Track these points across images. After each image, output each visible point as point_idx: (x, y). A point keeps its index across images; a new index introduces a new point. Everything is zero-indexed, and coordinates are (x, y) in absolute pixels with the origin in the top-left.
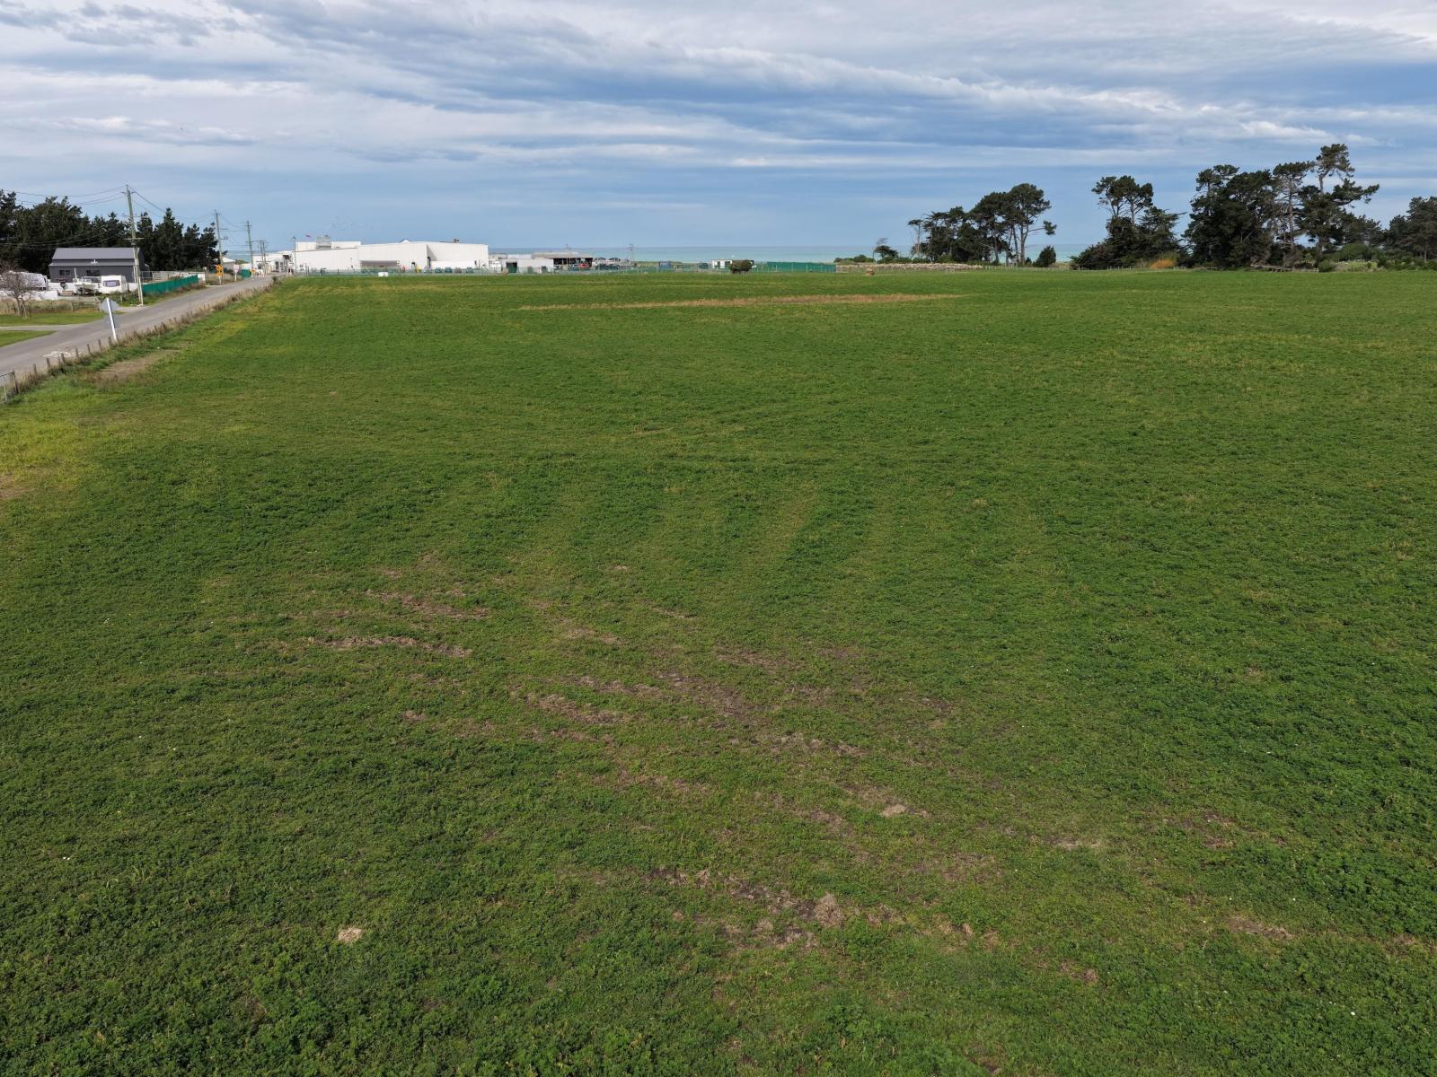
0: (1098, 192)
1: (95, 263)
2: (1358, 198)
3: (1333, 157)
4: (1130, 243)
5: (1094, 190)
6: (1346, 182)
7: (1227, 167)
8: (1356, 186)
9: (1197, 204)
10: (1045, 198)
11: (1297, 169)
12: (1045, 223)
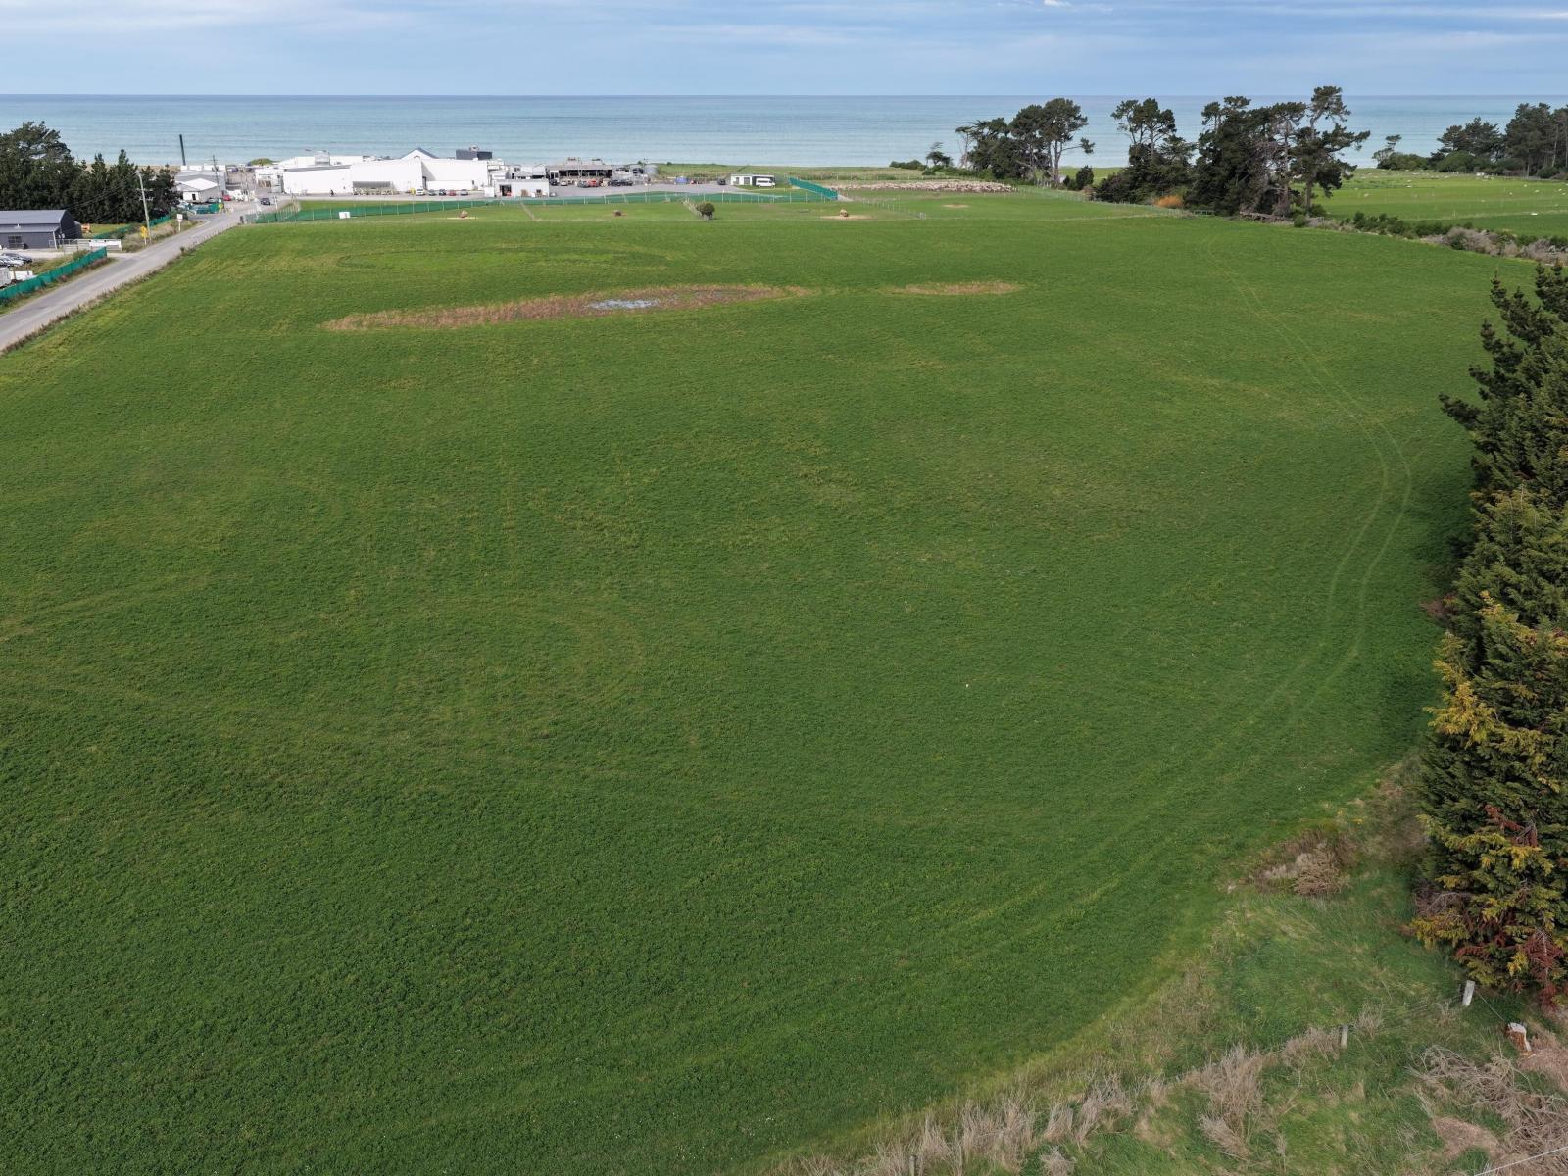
0: (1117, 116)
1: (18, 229)
2: (1348, 144)
3: (1327, 99)
4: (1146, 174)
5: (1114, 115)
6: (1338, 127)
7: (1238, 98)
8: (1346, 132)
9: (1204, 139)
10: (1083, 113)
11: (1295, 109)
12: (1083, 140)
